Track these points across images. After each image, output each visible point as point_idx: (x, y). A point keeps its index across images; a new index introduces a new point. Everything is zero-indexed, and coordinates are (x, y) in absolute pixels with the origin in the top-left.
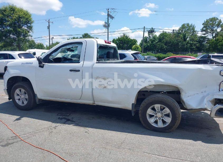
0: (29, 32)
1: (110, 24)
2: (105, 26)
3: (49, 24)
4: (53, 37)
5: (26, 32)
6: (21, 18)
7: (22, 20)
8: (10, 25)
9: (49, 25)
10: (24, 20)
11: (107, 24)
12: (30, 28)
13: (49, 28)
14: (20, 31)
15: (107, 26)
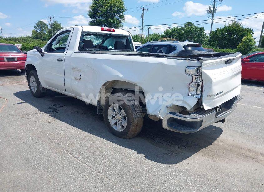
0: (120, 22)
1: (216, 8)
2: (209, 12)
3: (143, 12)
4: (150, 27)
5: (116, 22)
6: (113, 6)
7: (113, 8)
8: (102, 15)
9: (143, 14)
10: (116, 9)
11: (212, 9)
12: (122, 17)
13: (142, 17)
14: (110, 22)
15: (212, 11)
